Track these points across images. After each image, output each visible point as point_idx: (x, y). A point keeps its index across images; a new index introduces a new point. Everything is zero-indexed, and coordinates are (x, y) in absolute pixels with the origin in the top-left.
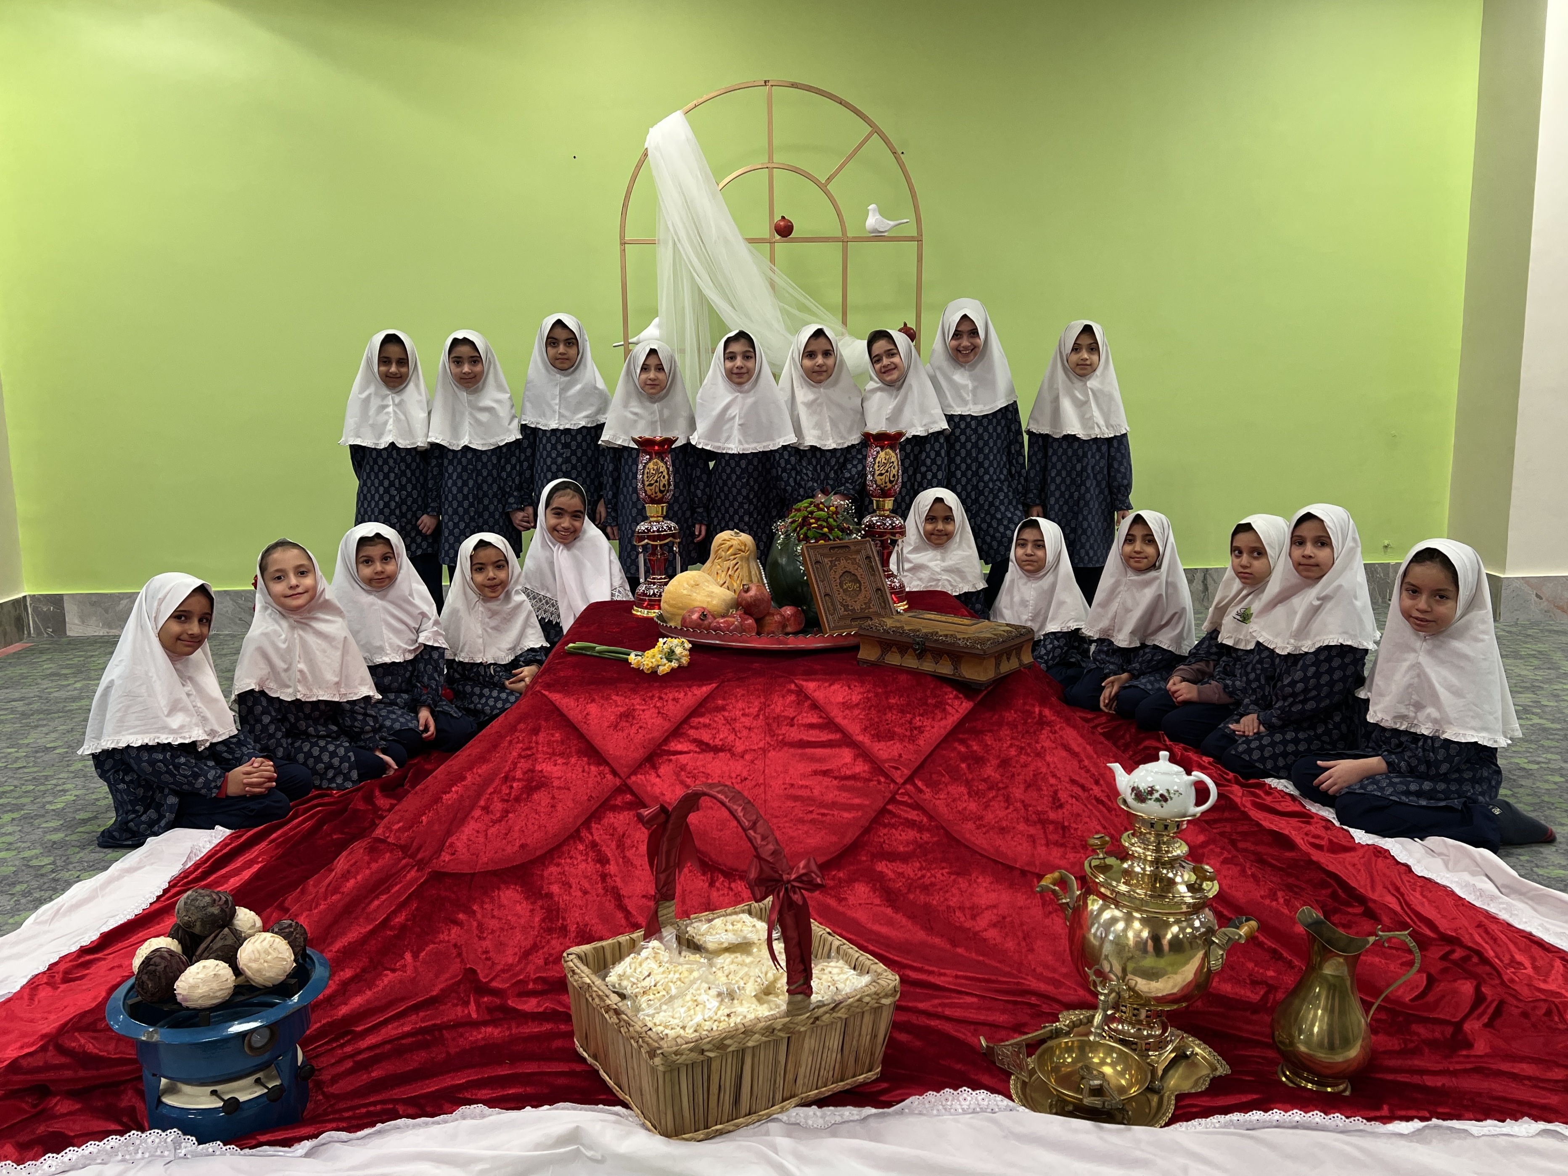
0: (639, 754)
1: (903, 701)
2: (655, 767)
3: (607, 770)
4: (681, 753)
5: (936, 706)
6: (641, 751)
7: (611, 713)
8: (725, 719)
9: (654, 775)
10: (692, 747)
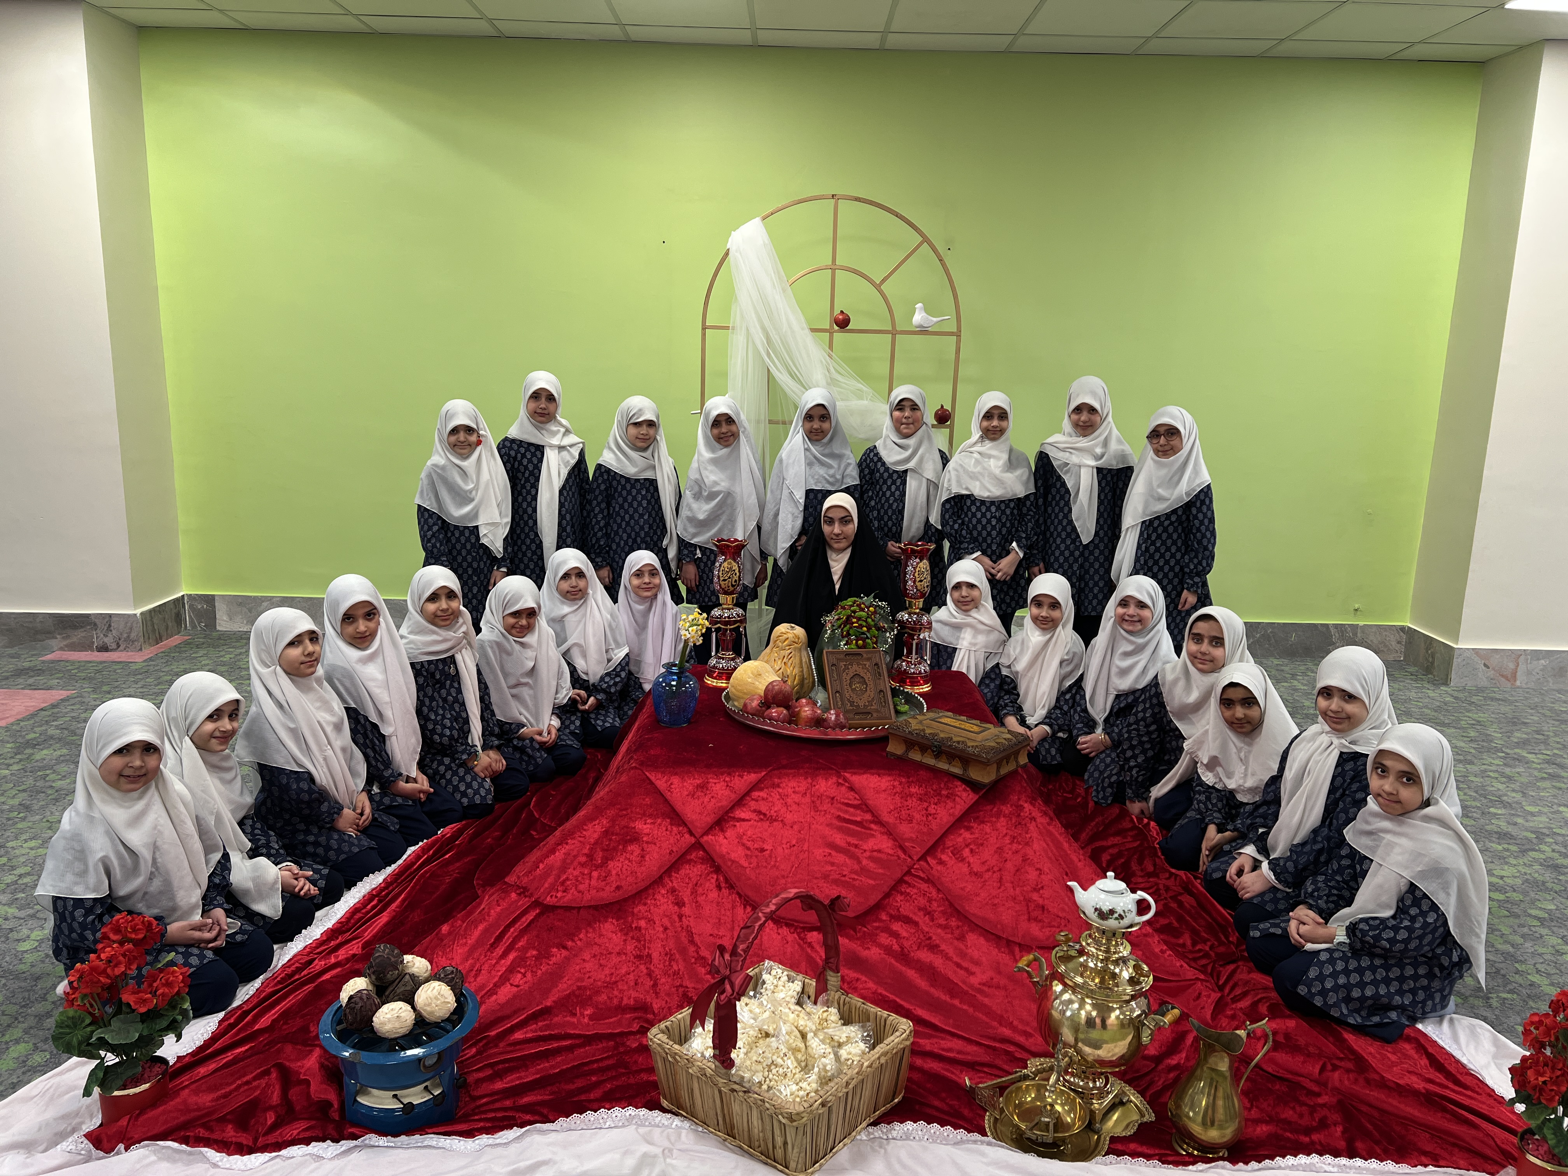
0: (710, 820)
1: (921, 791)
2: (722, 830)
3: (685, 830)
4: (744, 820)
5: (947, 797)
6: (713, 816)
7: (691, 783)
8: (780, 794)
9: (722, 837)
10: (753, 816)
